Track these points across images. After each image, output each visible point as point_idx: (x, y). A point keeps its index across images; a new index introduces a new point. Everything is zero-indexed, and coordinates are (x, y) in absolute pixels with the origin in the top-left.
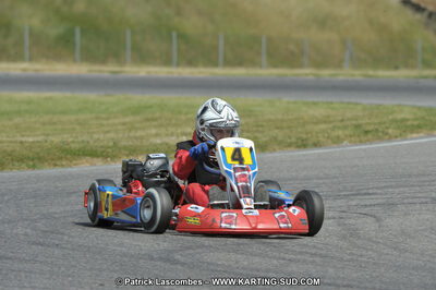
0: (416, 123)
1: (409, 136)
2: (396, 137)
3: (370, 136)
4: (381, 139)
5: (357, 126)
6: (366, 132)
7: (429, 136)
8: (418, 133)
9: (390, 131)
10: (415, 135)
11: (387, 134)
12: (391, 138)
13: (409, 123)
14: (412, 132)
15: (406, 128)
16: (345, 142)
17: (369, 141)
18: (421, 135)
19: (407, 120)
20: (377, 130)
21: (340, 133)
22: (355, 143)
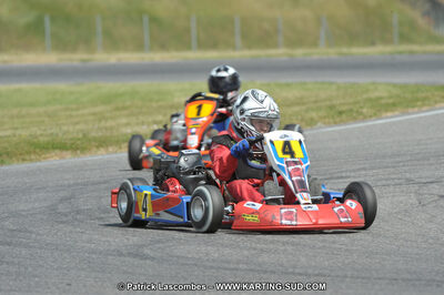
0: (391, 101)
1: (384, 115)
2: (371, 116)
3: (344, 116)
4: (355, 120)
5: (332, 107)
6: (341, 113)
7: (403, 114)
8: (392, 111)
9: (365, 110)
10: (389, 114)
11: (361, 114)
12: (365, 118)
13: (383, 101)
14: (386, 111)
15: (380, 107)
16: (319, 124)
17: (344, 122)
18: (397, 113)
19: (381, 98)
20: (351, 110)
21: (314, 115)
22: (329, 125)
